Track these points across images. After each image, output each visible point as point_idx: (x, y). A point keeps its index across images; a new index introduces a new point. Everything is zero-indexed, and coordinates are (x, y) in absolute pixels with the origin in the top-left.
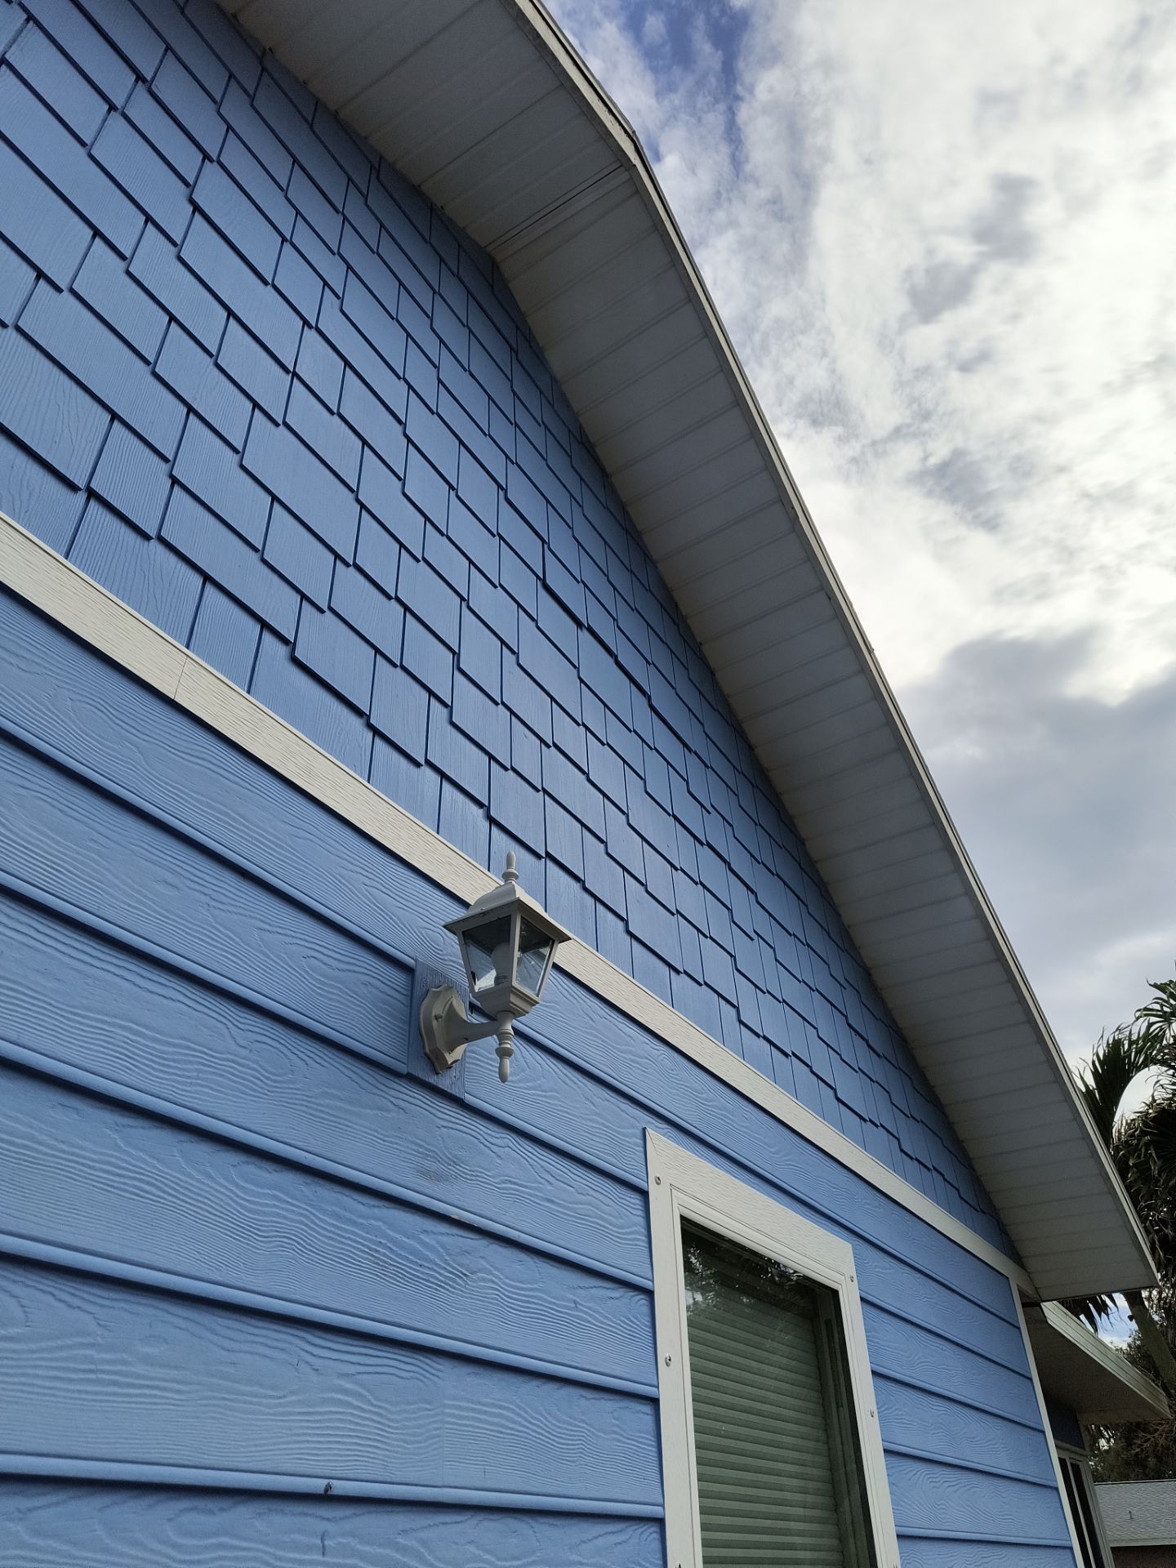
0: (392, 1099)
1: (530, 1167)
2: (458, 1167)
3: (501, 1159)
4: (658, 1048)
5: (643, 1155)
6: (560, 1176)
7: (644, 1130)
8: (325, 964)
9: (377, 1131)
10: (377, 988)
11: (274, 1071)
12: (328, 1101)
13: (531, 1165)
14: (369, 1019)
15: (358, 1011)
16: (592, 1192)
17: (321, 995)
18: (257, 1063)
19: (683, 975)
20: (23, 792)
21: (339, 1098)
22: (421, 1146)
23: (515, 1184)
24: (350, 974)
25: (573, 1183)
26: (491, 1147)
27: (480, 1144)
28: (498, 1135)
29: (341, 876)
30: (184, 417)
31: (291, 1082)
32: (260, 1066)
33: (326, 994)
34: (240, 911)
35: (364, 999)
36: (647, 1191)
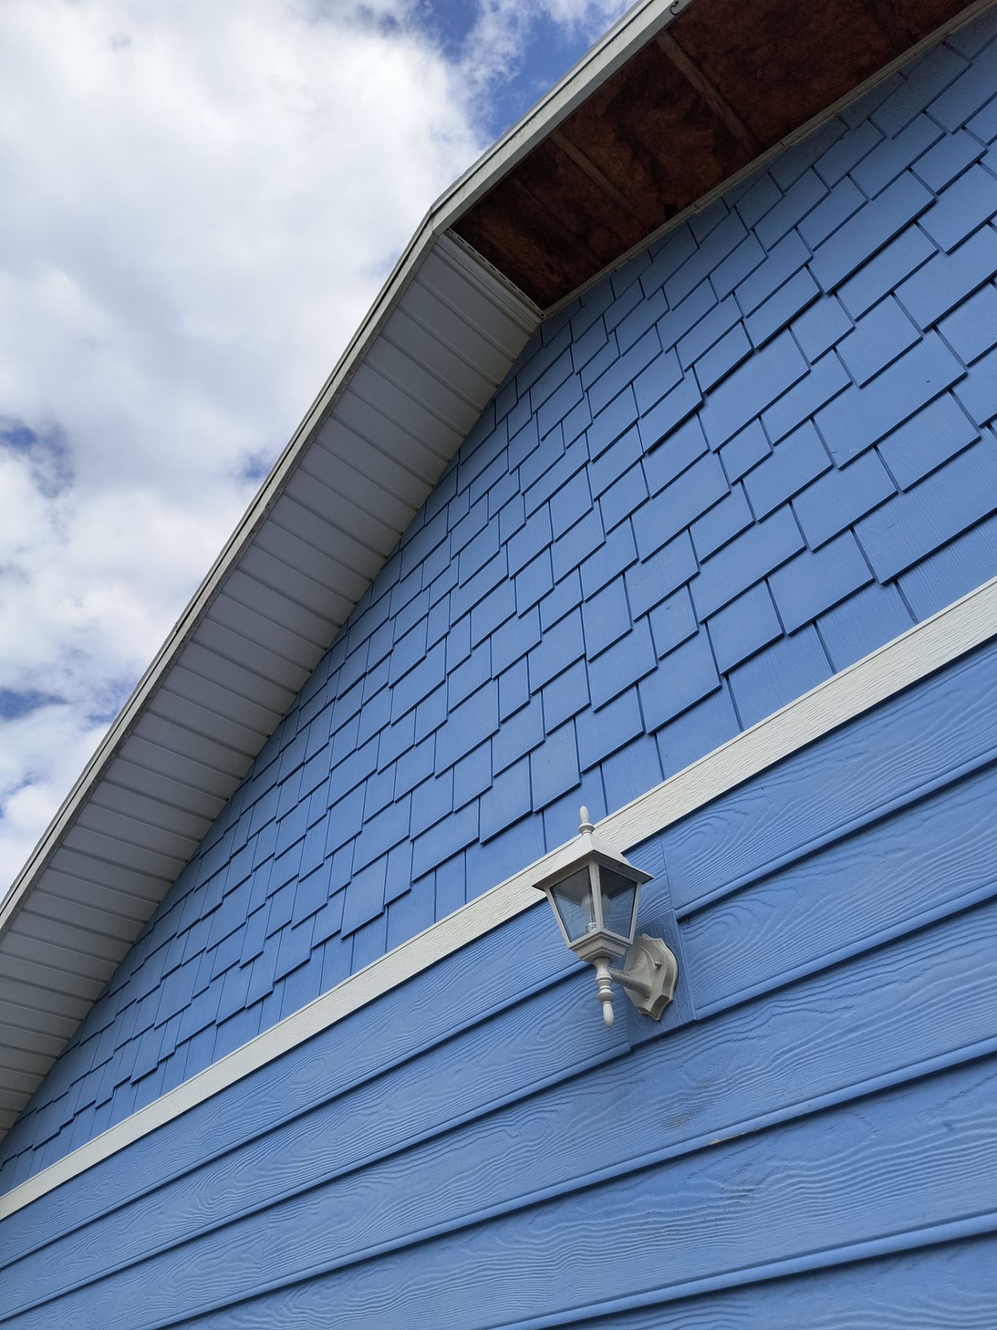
0: (629, 1080)
3: (766, 1037)
8: (552, 1023)
12: (577, 1128)
15: (582, 1034)
16: (932, 961)
17: (553, 1051)
18: (526, 1140)
24: (571, 1011)
26: (750, 1034)
27: (735, 1043)
28: (756, 1015)
29: (546, 946)
30: (410, 799)
31: (549, 1135)
32: (528, 1141)
33: (555, 1046)
34: (495, 1045)
35: (584, 1020)
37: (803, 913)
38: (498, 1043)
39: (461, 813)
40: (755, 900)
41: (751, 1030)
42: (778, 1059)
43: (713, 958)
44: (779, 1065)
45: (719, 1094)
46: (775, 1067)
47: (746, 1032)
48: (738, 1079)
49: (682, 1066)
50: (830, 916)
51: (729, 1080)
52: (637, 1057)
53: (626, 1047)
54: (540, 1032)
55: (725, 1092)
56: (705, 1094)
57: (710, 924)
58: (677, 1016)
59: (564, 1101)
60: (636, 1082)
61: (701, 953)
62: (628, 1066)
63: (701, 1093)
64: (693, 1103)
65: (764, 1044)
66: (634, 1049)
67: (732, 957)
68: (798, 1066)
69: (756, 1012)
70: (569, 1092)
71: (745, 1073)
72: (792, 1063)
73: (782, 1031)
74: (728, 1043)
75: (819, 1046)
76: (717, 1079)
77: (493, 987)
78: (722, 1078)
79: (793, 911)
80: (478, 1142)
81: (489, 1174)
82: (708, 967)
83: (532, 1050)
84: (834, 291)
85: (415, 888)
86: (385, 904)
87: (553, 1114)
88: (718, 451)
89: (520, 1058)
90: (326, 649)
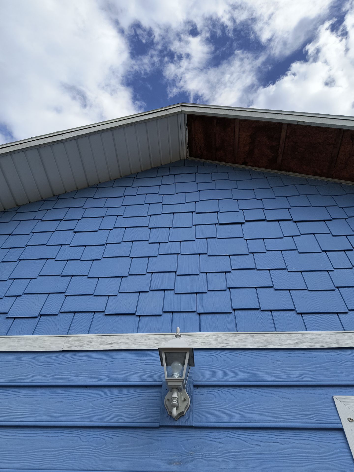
0: (154, 438)
1: (243, 442)
2: (193, 455)
3: (222, 443)
4: (338, 353)
6: (267, 440)
7: (333, 397)
8: (120, 401)
9: (146, 453)
10: (145, 399)
11: (98, 446)
12: (121, 449)
13: (243, 440)
14: (140, 412)
15: (135, 411)
16: (293, 441)
19: (350, 312)
20: (17, 398)
21: (127, 446)
22: (170, 452)
23: (232, 452)
24: (131, 400)
25: (278, 441)
26: (215, 440)
27: (208, 441)
28: (219, 434)
29: (126, 368)
30: (70, 279)
31: (105, 447)
32: (92, 446)
33: (119, 411)
34: (85, 399)
35: (138, 406)
36: (342, 428)
37: (247, 405)
38: (87, 398)
39: (97, 297)
40: (228, 392)
41: (216, 439)
42: (226, 454)
43: (206, 406)
44: (227, 456)
45: (197, 458)
46: (224, 457)
47: (214, 438)
48: (207, 455)
49: (182, 441)
50: (258, 410)
51: (203, 454)
52: (160, 430)
53: (157, 425)
54: (113, 402)
55: (200, 458)
56: (190, 456)
57: (207, 392)
58: (185, 421)
59: (118, 435)
60: (158, 440)
61: (201, 402)
62: (155, 432)
63: (188, 455)
64: (184, 458)
65: (221, 446)
66: (161, 427)
67: (215, 409)
68: (234, 460)
69: (220, 432)
70: (121, 432)
71: (211, 454)
72: (232, 457)
73: (230, 444)
74: (205, 440)
75: (244, 455)
76: (197, 452)
77: (92, 374)
78: (199, 453)
79: (243, 402)
80: (61, 437)
81: (64, 454)
82: (203, 408)
83: (106, 408)
84: (296, 222)
85: (61, 315)
86: (40, 314)
87: (110, 439)
88: (246, 240)
89: (98, 409)
90: (42, 199)
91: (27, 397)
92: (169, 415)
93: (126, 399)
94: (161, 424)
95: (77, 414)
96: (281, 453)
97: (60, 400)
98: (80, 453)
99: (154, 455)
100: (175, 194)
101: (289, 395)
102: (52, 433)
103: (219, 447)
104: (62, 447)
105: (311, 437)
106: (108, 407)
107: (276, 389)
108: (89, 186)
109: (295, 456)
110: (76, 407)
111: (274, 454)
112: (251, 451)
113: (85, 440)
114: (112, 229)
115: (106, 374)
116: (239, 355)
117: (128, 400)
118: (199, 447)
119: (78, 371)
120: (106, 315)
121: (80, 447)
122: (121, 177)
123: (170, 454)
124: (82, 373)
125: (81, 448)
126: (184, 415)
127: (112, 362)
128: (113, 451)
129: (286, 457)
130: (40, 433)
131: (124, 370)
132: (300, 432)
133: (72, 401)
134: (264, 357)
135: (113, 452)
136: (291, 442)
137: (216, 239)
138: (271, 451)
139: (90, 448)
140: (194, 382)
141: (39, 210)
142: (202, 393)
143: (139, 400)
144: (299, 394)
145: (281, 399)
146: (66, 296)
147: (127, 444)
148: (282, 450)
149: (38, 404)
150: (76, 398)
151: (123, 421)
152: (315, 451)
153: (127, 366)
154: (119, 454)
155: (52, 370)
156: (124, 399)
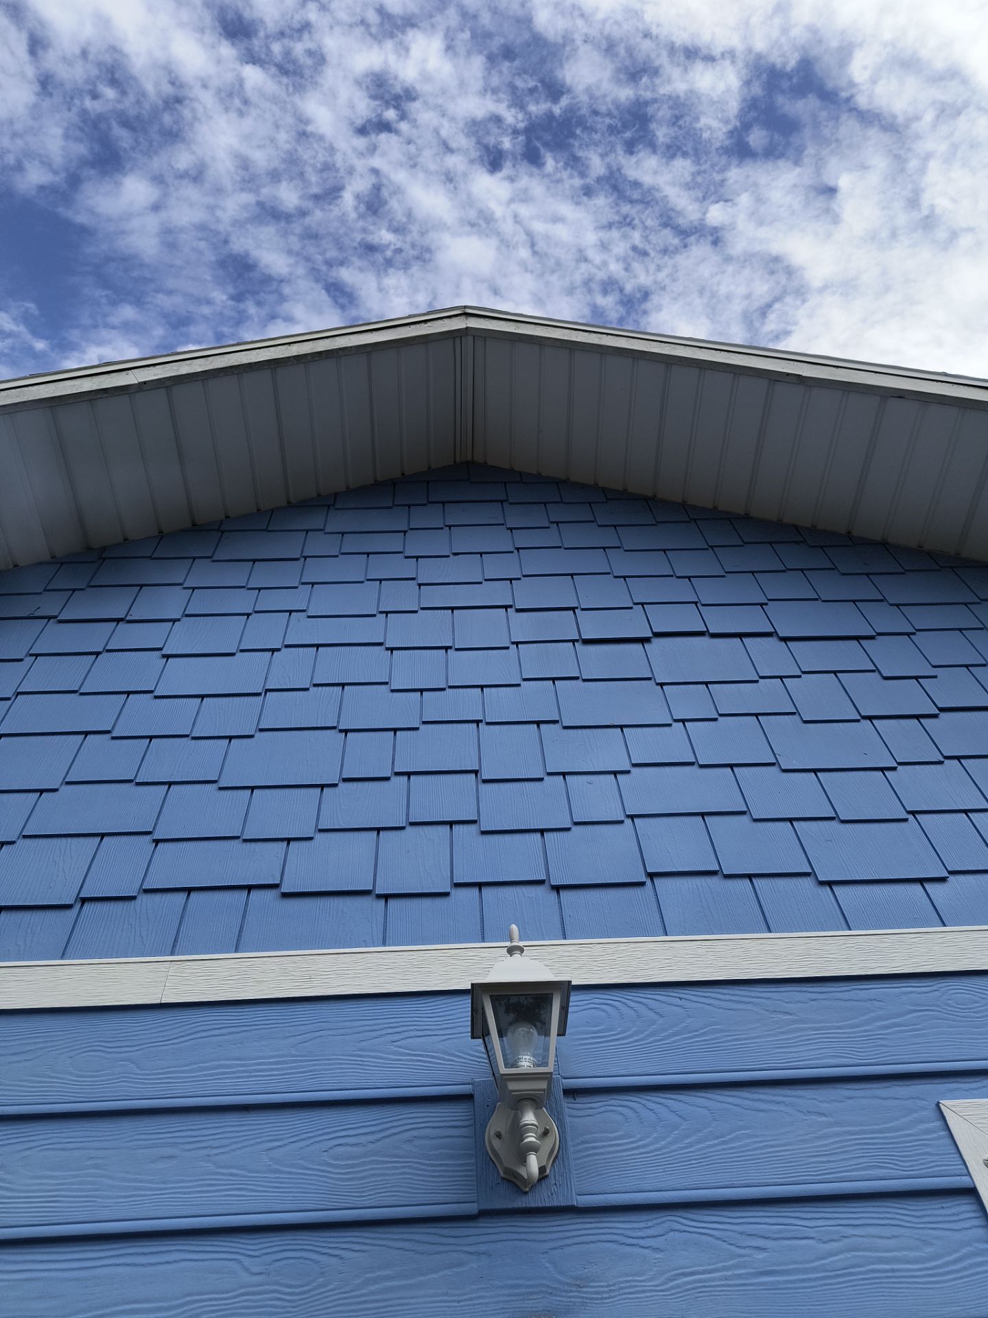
0: (467, 1249)
1: (719, 1242)
2: (584, 1289)
3: (662, 1251)
4: (934, 988)
5: (948, 1141)
6: (780, 1232)
7: (938, 1105)
8: (352, 1145)
9: (447, 1294)
10: (426, 1137)
11: (299, 1283)
12: (372, 1288)
13: (718, 1239)
14: (415, 1174)
15: (402, 1174)
16: (850, 1231)
17: (350, 1179)
18: (277, 1283)
19: (952, 878)
20: (28, 1153)
21: (388, 1278)
22: (517, 1286)
23: (692, 1274)
24: (387, 1140)
25: (811, 1233)
26: (642, 1242)
27: (622, 1247)
28: (650, 1224)
29: (359, 1050)
30: (165, 793)
31: (321, 1286)
32: (281, 1285)
33: (355, 1176)
34: (245, 1143)
35: (408, 1157)
36: (973, 1186)
37: (718, 1137)
38: (252, 1142)
39: (253, 845)
40: (661, 1104)
41: (643, 1238)
42: (675, 1279)
43: (604, 1146)
44: (678, 1286)
45: (597, 1299)
46: (672, 1288)
47: (636, 1238)
48: (622, 1288)
49: (546, 1252)
50: (748, 1151)
51: (611, 1286)
52: (481, 1225)
53: (473, 1208)
54: (332, 1151)
55: (605, 1298)
56: (577, 1294)
57: (603, 1109)
58: (552, 1194)
59: (357, 1247)
60: (478, 1253)
61: (589, 1136)
62: (465, 1231)
63: (571, 1291)
64: (559, 1301)
65: (659, 1258)
66: (484, 1214)
67: (629, 1153)
68: (701, 1295)
69: (651, 1220)
70: (367, 1238)
71: (633, 1284)
72: (694, 1289)
73: (682, 1250)
74: (611, 1244)
75: (726, 1279)
76: (593, 1281)
78: (600, 1282)
79: (706, 1131)
80: (182, 1264)
82: (598, 1154)
83: (314, 1169)
84: (785, 639)
85: (145, 899)
86: (80, 896)
87: (334, 1260)
88: (662, 685)
89: (290, 1173)
90: (53, 557)
91: (63, 1149)
92: (503, 1179)
93: (370, 1138)
94: (483, 1207)
95: (226, 1190)
96: (823, 1265)
97: (168, 1151)
98: (247, 1307)
99: (471, 1299)
100: (451, 555)
101: (826, 1105)
102: (152, 1253)
103: (656, 1261)
104: (190, 1295)
105: (898, 1216)
106: (319, 1164)
107: (789, 1089)
108: (194, 525)
109: (861, 1273)
110: (220, 1170)
111: (806, 1271)
112: (745, 1267)
113: (256, 1269)
114: (279, 650)
115: (303, 1067)
116: (677, 1001)
117: (378, 1140)
118: (596, 1265)
119: (216, 1063)
120: (286, 895)
121: (243, 1291)
122: (289, 502)
123: (518, 1291)
124: (228, 1066)
125: (247, 1294)
126: (547, 1176)
127: (318, 1034)
128: (346, 1295)
129: (838, 1276)
130: (111, 1257)
131: (356, 1056)
132: (865, 1204)
133: (205, 1152)
134: (747, 1003)
135: (345, 1298)
136: (845, 1235)
137: (579, 682)
138: (795, 1262)
139: (277, 1291)
140: (564, 1080)
141: (45, 590)
142: (590, 1112)
143: (409, 1141)
144: (850, 1101)
145: (807, 1118)
146: (157, 842)
147: (389, 1272)
148: (823, 1258)
149: (97, 1167)
150: (216, 1144)
151: (367, 1203)
152: (912, 1254)
153: (363, 1043)
154: (365, 1302)
155: (133, 1063)
156: (363, 1139)
